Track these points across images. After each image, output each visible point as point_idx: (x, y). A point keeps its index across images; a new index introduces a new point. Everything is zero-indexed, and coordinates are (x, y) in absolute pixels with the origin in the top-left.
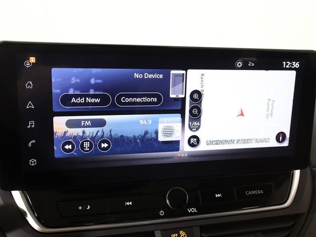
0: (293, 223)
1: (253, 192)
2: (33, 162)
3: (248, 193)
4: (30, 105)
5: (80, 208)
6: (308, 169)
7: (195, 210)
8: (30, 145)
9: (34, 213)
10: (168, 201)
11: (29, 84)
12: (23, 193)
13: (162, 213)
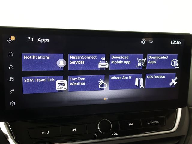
0: (177, 141)
1: (153, 122)
2: (13, 103)
3: (149, 123)
4: (11, 67)
5: (43, 133)
6: (187, 108)
7: (116, 134)
8: (11, 92)
9: (13, 136)
10: (99, 128)
11: (11, 54)
12: (6, 123)
13: (95, 136)
